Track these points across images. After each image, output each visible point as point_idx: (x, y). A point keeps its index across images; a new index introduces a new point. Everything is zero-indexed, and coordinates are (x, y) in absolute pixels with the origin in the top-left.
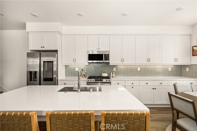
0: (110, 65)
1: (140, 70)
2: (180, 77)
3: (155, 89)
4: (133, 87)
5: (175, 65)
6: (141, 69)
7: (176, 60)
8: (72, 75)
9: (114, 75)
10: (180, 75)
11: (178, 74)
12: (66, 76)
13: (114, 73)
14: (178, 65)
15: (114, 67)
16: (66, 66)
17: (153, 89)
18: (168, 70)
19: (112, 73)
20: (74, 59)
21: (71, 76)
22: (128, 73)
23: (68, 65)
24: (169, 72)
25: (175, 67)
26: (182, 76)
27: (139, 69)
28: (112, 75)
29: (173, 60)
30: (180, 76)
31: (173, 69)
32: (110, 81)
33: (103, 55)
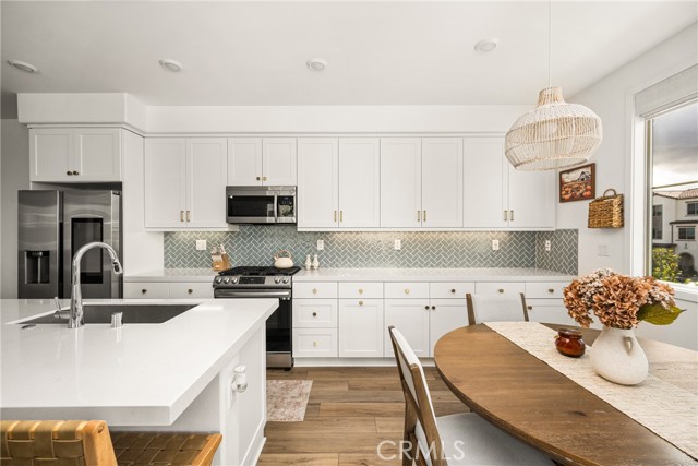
0: (299, 230)
1: (402, 248)
2: (529, 270)
3: (434, 308)
4: (361, 304)
5: (511, 232)
6: (405, 245)
7: (509, 215)
8: (185, 262)
9: (316, 263)
10: (529, 262)
11: (520, 259)
12: (165, 265)
13: (316, 256)
14: (523, 232)
15: (319, 236)
16: (166, 234)
17: (427, 308)
18: (491, 248)
19: (309, 256)
20: (185, 214)
21: (183, 266)
22: (363, 257)
23: (173, 233)
24: (493, 253)
25: (511, 239)
26: (533, 265)
27: (398, 245)
28: (308, 264)
29: (501, 216)
30: (527, 266)
31: (505, 244)
32: (289, 284)
33: (272, 198)
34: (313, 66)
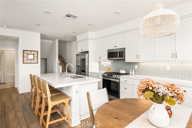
0: (126, 62)
1: (171, 70)
8: (102, 70)
9: (133, 73)
12: (99, 70)
13: (133, 71)
15: (136, 64)
16: (99, 62)
19: (131, 70)
22: (153, 72)
23: (101, 62)
28: (131, 73)
33: (118, 52)
34: (117, 13)
